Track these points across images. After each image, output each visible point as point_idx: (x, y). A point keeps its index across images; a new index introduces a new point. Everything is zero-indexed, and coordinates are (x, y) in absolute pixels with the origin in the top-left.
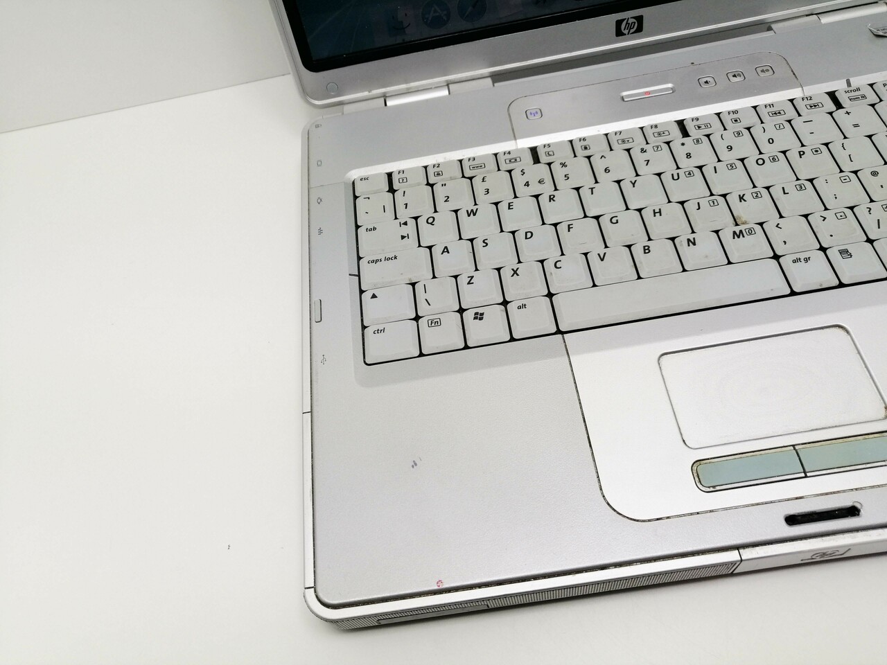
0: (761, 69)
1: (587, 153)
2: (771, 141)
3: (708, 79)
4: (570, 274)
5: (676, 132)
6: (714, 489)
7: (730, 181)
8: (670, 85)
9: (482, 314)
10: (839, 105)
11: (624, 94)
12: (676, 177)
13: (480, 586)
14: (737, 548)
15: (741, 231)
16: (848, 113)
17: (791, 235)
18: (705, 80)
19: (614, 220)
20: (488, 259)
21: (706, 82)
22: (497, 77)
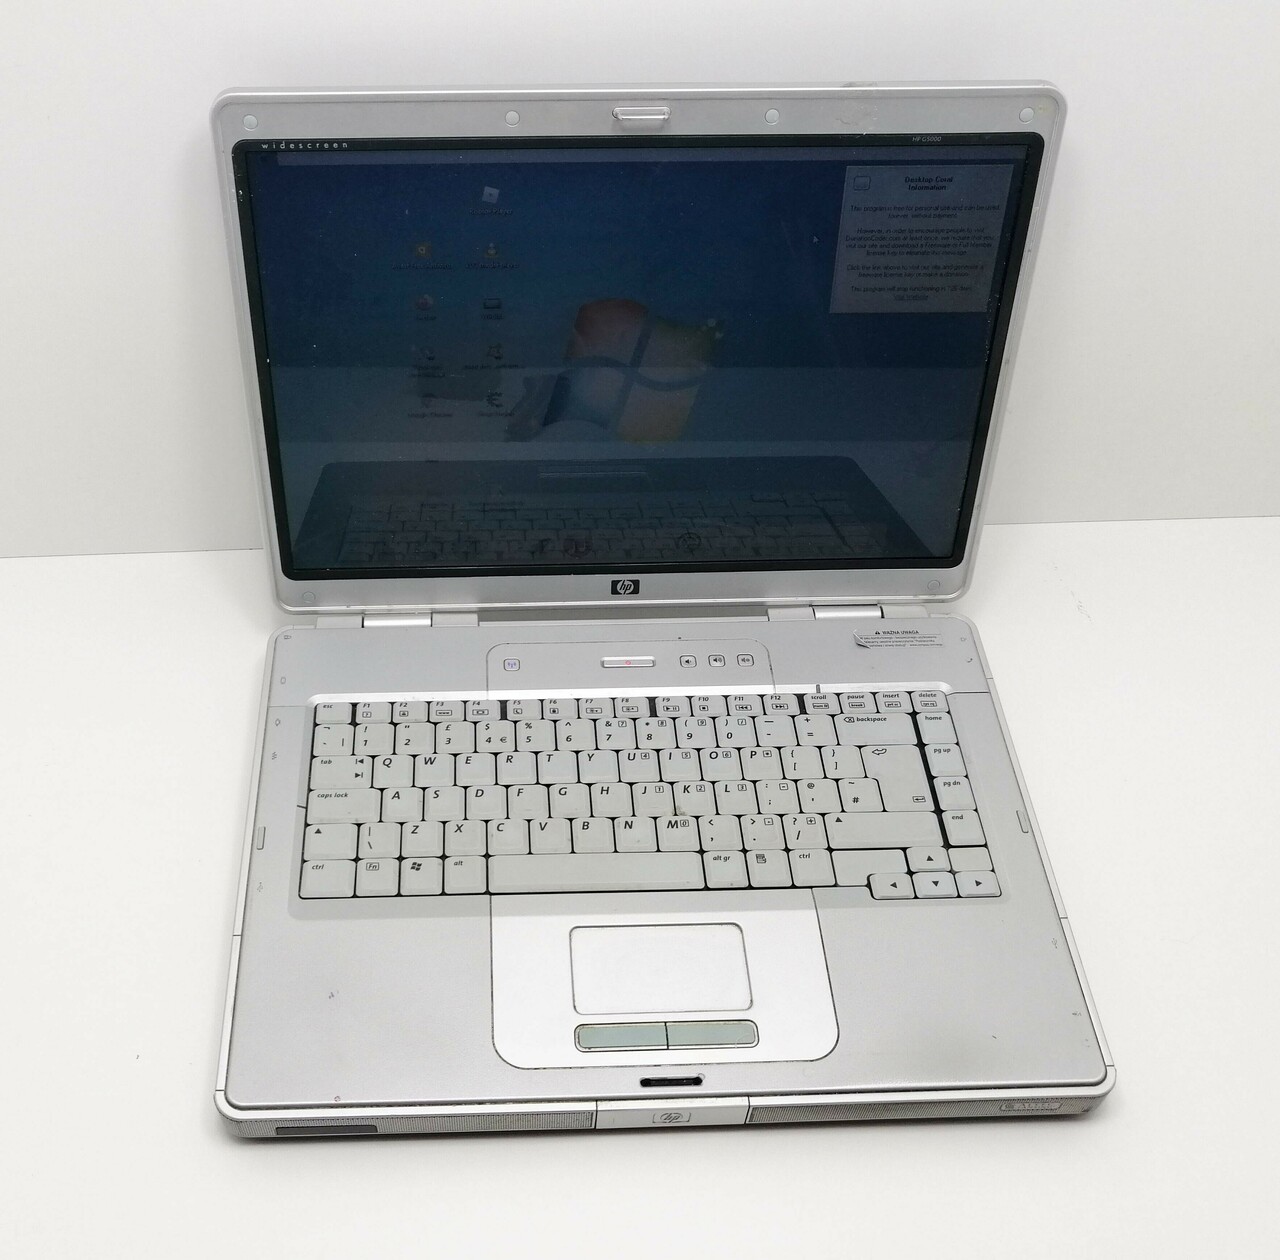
0: (743, 657)
1: (555, 717)
2: (730, 736)
3: (690, 659)
4: (511, 837)
5: (645, 709)
6: (589, 1050)
7: (681, 769)
8: (652, 658)
9: (420, 865)
10: (803, 710)
11: (606, 659)
12: (631, 757)
13: (372, 1105)
14: (597, 1100)
15: (676, 822)
16: (807, 720)
17: (721, 833)
18: (687, 659)
19: (563, 792)
20: (437, 809)
21: (687, 662)
22: (485, 615)
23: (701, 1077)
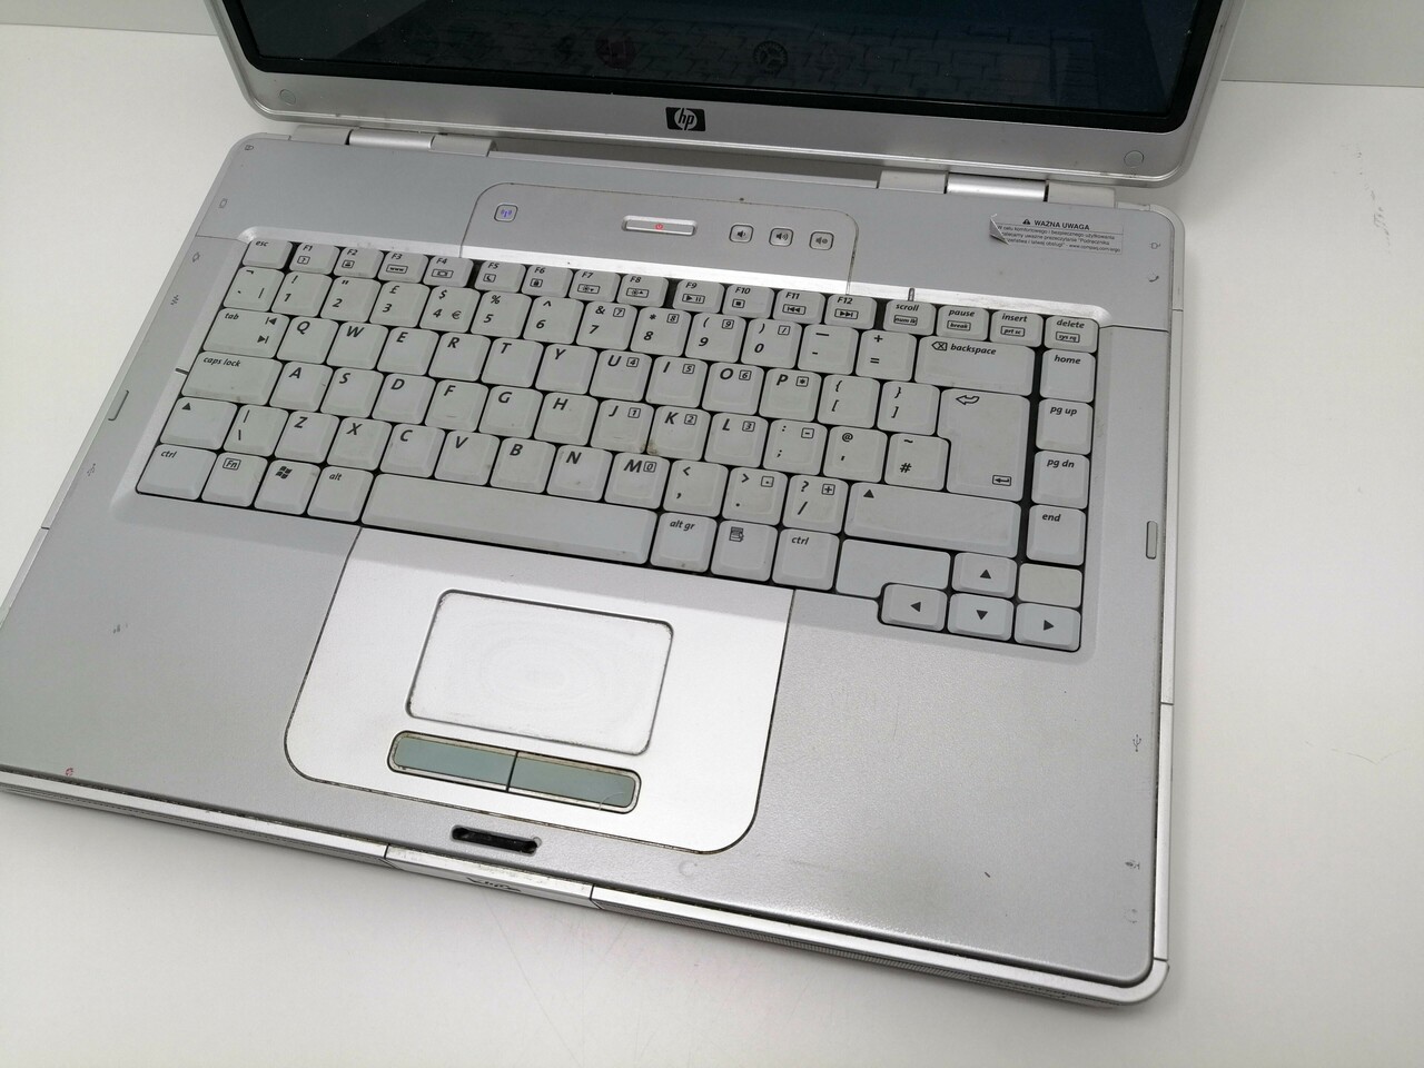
0: (818, 236)
1: (534, 291)
2: (759, 348)
3: (745, 230)
4: (415, 451)
5: (658, 296)
6: (403, 770)
7: (675, 388)
8: (690, 223)
9: (289, 471)
10: (879, 323)
11: (628, 218)
12: (613, 362)
13: (110, 789)
14: (389, 843)
15: (640, 463)
16: (878, 339)
17: (697, 488)
18: (740, 229)
19: (504, 399)
20: (339, 400)
21: (740, 234)
22: (499, 143)
23: (537, 842)
